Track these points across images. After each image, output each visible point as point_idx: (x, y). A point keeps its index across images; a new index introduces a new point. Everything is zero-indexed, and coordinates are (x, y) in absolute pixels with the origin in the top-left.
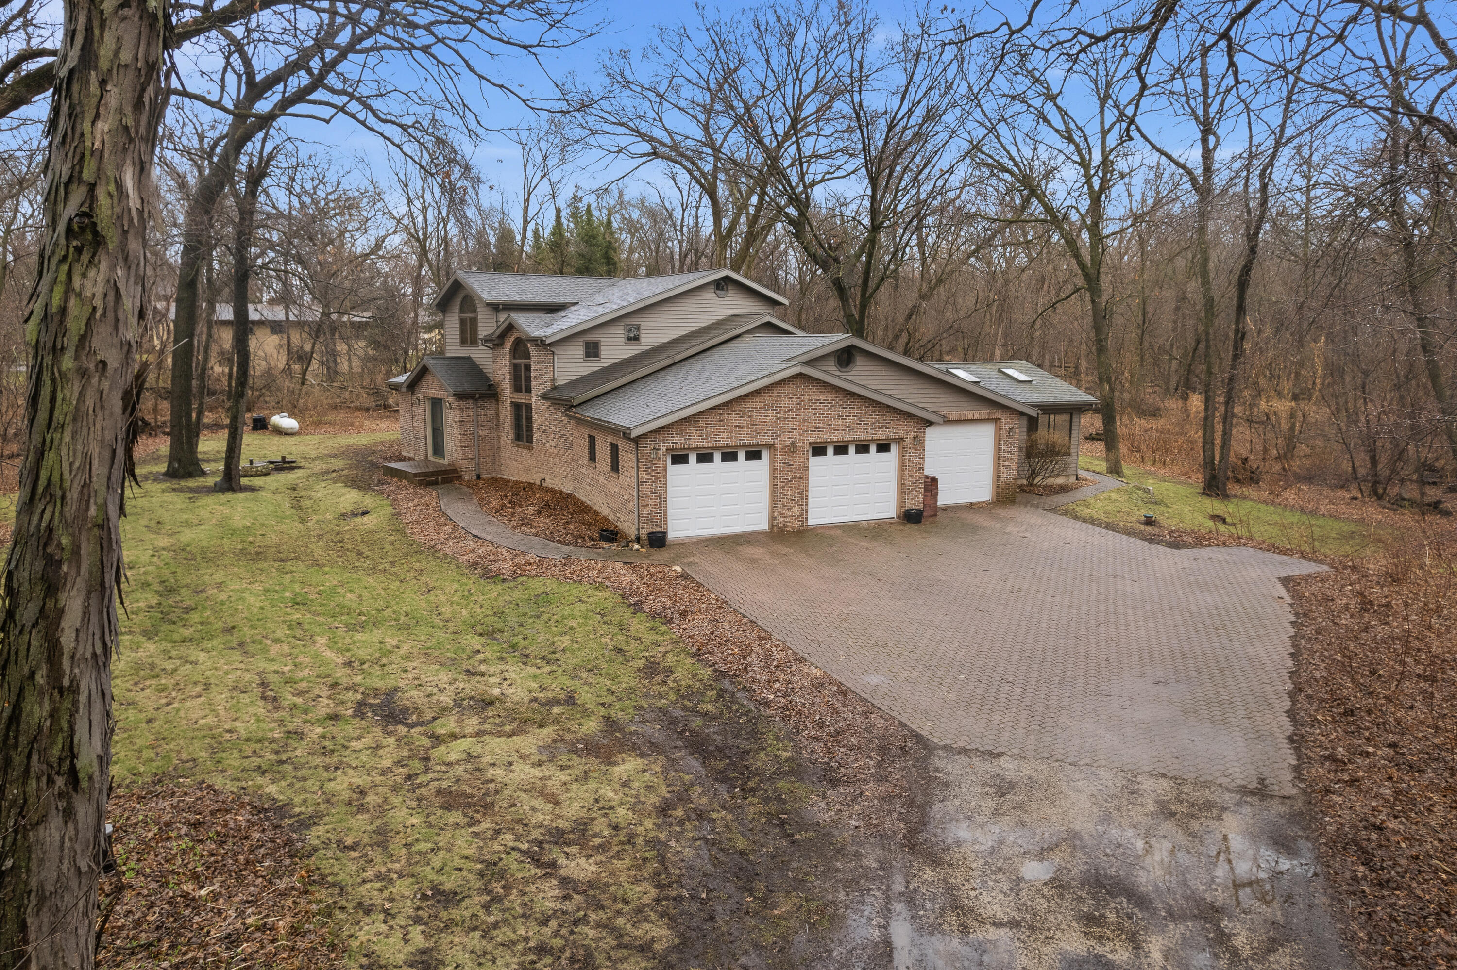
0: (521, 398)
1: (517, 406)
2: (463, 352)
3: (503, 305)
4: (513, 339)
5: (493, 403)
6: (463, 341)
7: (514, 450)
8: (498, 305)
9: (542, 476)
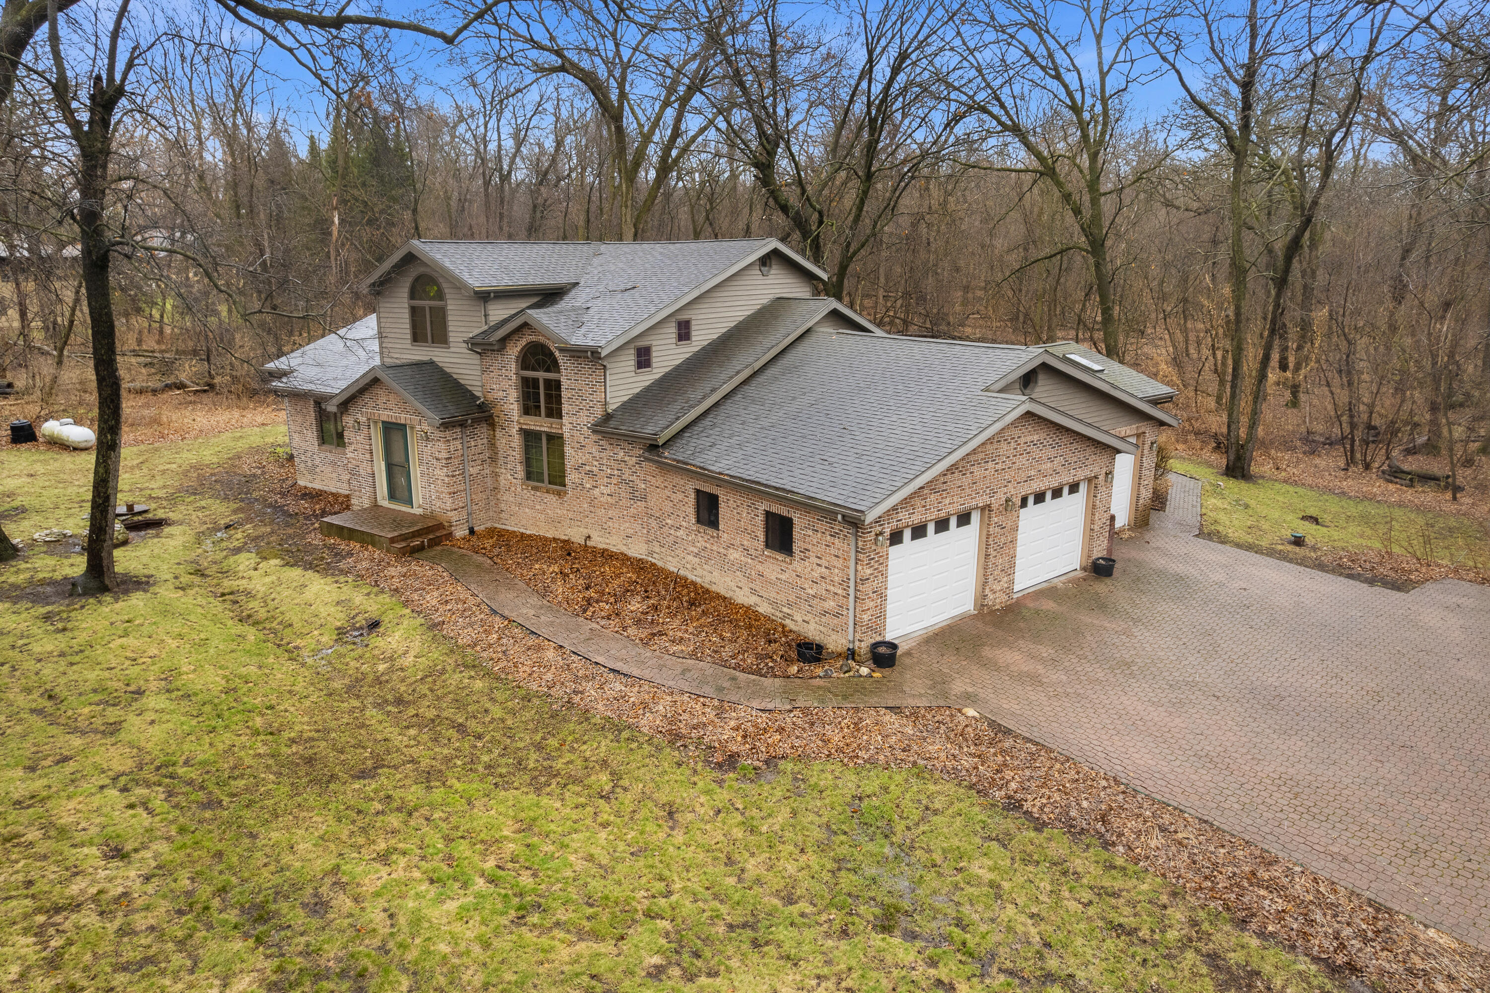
0: (541, 424)
1: (530, 438)
2: (421, 354)
3: (495, 292)
4: (523, 342)
5: (483, 430)
6: (417, 337)
7: (528, 494)
8: (489, 293)
9: (586, 532)
